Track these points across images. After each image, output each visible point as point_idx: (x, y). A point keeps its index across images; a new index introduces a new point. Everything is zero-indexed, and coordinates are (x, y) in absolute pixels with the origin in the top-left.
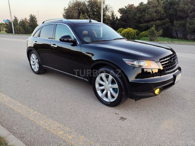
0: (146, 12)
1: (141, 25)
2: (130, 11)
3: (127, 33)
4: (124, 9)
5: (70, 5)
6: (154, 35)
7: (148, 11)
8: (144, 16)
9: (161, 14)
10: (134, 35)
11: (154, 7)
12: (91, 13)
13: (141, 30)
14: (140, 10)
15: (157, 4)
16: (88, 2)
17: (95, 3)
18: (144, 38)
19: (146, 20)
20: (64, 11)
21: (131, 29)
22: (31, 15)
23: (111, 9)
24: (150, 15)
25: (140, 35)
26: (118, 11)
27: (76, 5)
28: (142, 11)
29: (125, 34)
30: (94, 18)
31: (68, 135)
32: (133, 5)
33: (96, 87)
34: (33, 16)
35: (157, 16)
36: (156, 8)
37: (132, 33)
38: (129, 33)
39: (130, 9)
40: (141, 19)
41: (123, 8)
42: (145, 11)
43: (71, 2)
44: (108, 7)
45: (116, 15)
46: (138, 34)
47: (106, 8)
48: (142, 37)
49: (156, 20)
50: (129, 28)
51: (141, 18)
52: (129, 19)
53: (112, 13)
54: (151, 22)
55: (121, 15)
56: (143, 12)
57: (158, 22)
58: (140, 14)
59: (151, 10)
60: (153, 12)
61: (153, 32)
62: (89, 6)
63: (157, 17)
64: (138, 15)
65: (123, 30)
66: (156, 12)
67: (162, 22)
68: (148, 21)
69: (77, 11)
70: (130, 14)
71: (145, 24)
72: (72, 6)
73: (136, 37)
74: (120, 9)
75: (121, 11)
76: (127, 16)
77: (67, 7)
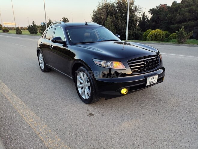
0: (178, 11)
1: (172, 26)
2: (161, 11)
3: (155, 35)
4: (156, 9)
5: (99, 8)
6: (182, 37)
7: (180, 11)
8: (176, 16)
9: (195, 13)
10: (163, 37)
11: (187, 6)
12: (119, 15)
13: (172, 31)
14: (172, 10)
15: (191, 3)
16: (116, 3)
17: (124, 4)
18: (174, 40)
19: (178, 21)
20: (93, 13)
21: (159, 30)
22: (64, 18)
23: (141, 10)
24: (183, 15)
25: (169, 37)
26: (149, 12)
27: (105, 6)
28: (173, 11)
29: (153, 35)
30: (122, 19)
31: (35, 123)
32: (166, 5)
33: (78, 85)
34: (66, 19)
35: (190, 16)
36: (190, 7)
37: (161, 35)
38: (156, 34)
39: (161, 10)
40: (172, 20)
41: (154, 8)
42: (176, 11)
43: (100, 5)
44: (137, 8)
45: (147, 16)
46: (167, 36)
47: (135, 8)
48: (172, 39)
49: (189, 20)
50: (157, 30)
51: (172, 18)
52: (160, 20)
53: (143, 14)
54: (184, 23)
55: (152, 16)
56: (175, 12)
57: (192, 23)
58: (171, 14)
59: (183, 9)
60: (186, 12)
61: (182, 33)
62: (117, 7)
63: (191, 18)
64: (169, 15)
65: (151, 31)
66: (190, 11)
67: (196, 22)
68: (180, 22)
69: (105, 13)
70: (161, 14)
71: (176, 25)
72: (101, 8)
73: (165, 38)
74: (151, 10)
75: (152, 11)
76: (158, 17)
77: (96, 9)
